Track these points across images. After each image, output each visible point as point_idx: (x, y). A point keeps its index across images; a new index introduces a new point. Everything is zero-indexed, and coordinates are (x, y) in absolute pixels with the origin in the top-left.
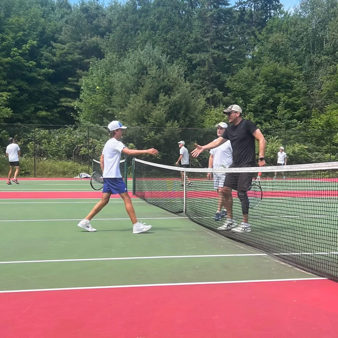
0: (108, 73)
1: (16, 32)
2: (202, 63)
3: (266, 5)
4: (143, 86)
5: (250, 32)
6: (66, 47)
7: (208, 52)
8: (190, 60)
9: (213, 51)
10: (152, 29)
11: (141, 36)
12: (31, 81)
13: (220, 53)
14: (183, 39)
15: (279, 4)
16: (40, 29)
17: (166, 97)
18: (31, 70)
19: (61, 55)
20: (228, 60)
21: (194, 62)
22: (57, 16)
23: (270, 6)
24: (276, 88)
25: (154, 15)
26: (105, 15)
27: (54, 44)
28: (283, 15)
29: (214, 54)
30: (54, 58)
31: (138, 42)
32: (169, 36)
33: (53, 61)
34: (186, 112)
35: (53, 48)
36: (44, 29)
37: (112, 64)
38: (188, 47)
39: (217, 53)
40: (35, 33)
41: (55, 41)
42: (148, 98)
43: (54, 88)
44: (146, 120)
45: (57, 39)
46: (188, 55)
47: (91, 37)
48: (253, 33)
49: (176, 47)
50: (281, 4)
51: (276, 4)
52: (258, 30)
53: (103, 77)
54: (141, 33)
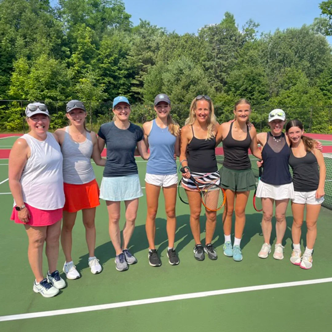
0: (160, 73)
1: (106, 50)
2: (211, 67)
4: (181, 81)
5: (235, 50)
6: (134, 58)
7: (214, 61)
8: (204, 66)
9: (218, 60)
10: (183, 48)
11: (176, 52)
13: (221, 61)
14: (200, 53)
16: (119, 47)
17: (194, 87)
18: (115, 71)
19: (131, 63)
20: (226, 65)
21: (206, 67)
22: (127, 41)
24: (252, 82)
25: (184, 39)
26: (154, 40)
27: (127, 57)
28: (253, 40)
30: (128, 65)
31: (175, 55)
32: (192, 52)
35: (127, 59)
36: (121, 48)
37: (161, 68)
38: (203, 58)
40: (116, 50)
41: (128, 55)
42: (183, 88)
44: (183, 101)
45: (129, 54)
46: (203, 62)
47: (147, 53)
48: (237, 51)
49: (196, 58)
52: (240, 49)
53: (157, 75)
54: (176, 50)
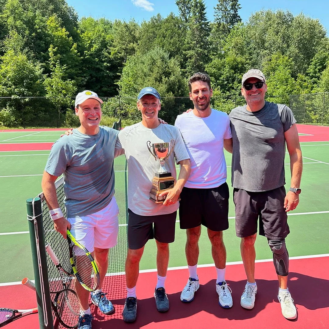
3: (233, 19)
6: (117, 49)
7: (194, 50)
8: (185, 55)
9: (198, 49)
10: (163, 37)
12: (99, 70)
13: (201, 50)
14: (181, 42)
15: (240, 19)
16: (101, 39)
17: (166, 78)
19: (114, 54)
21: (187, 56)
23: (235, 20)
24: (234, 70)
25: (164, 28)
29: (198, 51)
30: (110, 56)
32: (172, 41)
33: (110, 58)
34: (179, 87)
35: (109, 50)
36: (104, 39)
38: (184, 47)
39: (200, 50)
42: (156, 79)
43: (111, 74)
46: (184, 52)
49: (176, 47)
50: (241, 19)
51: (238, 19)
